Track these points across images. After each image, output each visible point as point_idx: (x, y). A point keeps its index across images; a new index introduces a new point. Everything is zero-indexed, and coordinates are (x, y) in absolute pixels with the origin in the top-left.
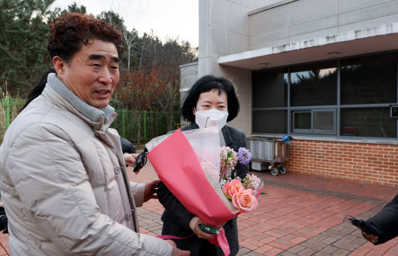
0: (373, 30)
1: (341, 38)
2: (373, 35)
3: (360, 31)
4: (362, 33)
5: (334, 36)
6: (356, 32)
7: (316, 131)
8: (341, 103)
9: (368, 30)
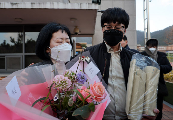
0: (42, 5)
1: (21, 6)
2: (43, 7)
3: (34, 3)
4: (36, 5)
5: (17, 3)
6: (32, 3)
7: (9, 70)
8: (26, 52)
9: (39, 3)
